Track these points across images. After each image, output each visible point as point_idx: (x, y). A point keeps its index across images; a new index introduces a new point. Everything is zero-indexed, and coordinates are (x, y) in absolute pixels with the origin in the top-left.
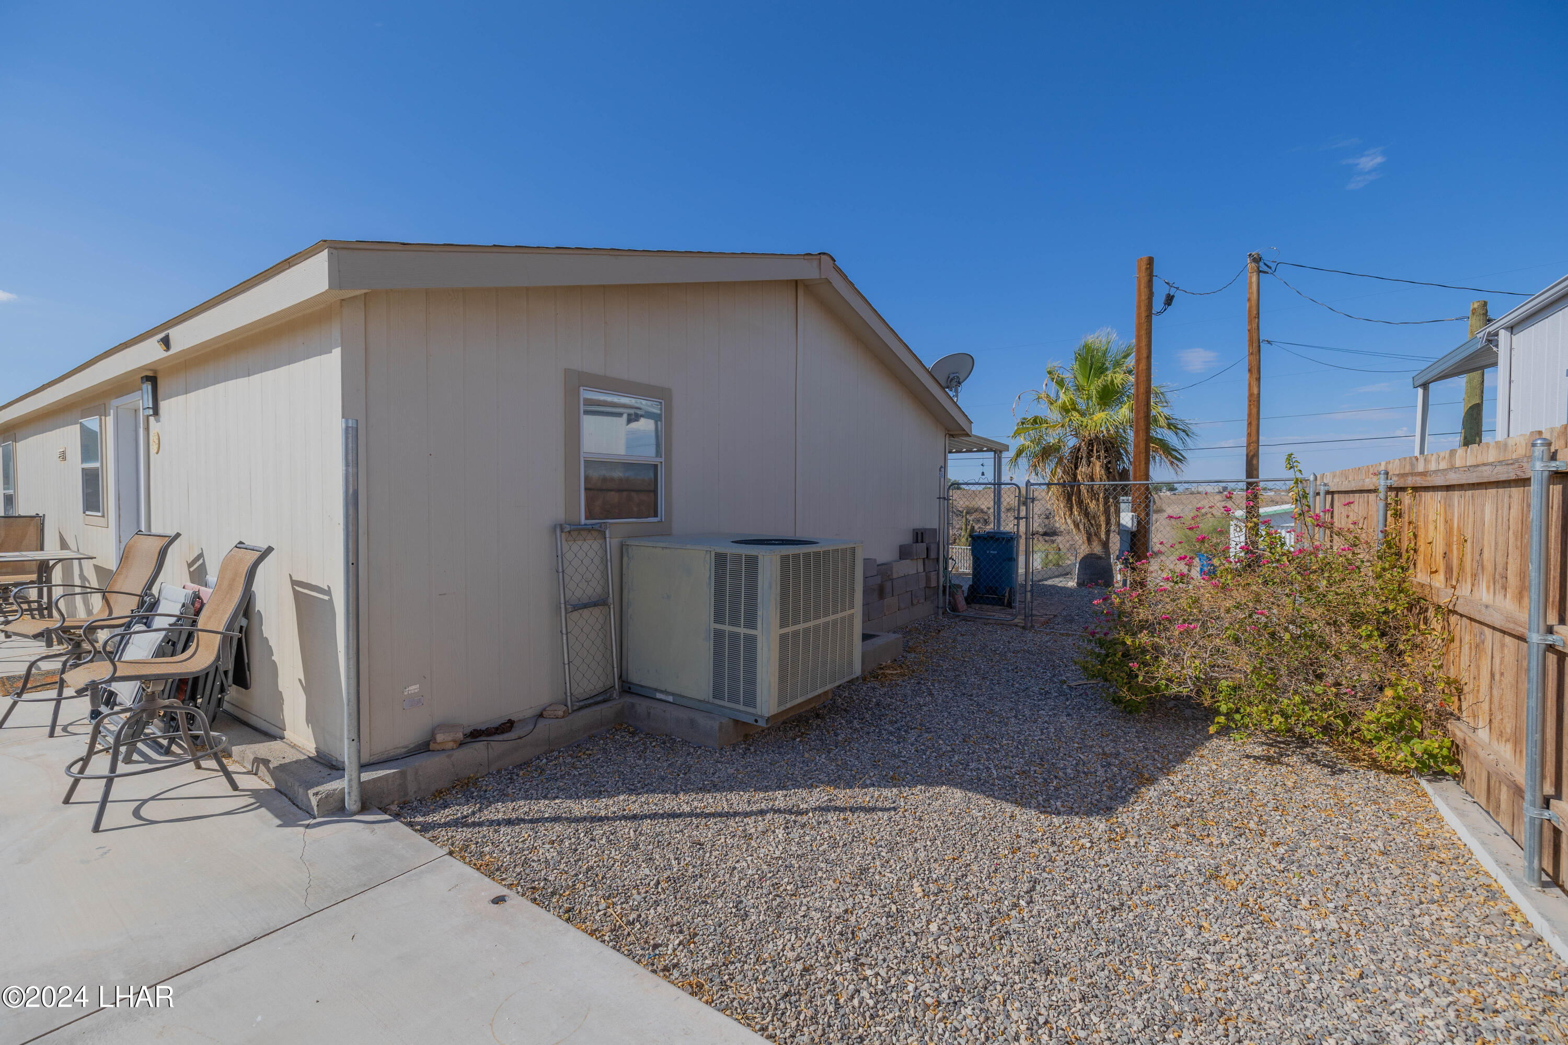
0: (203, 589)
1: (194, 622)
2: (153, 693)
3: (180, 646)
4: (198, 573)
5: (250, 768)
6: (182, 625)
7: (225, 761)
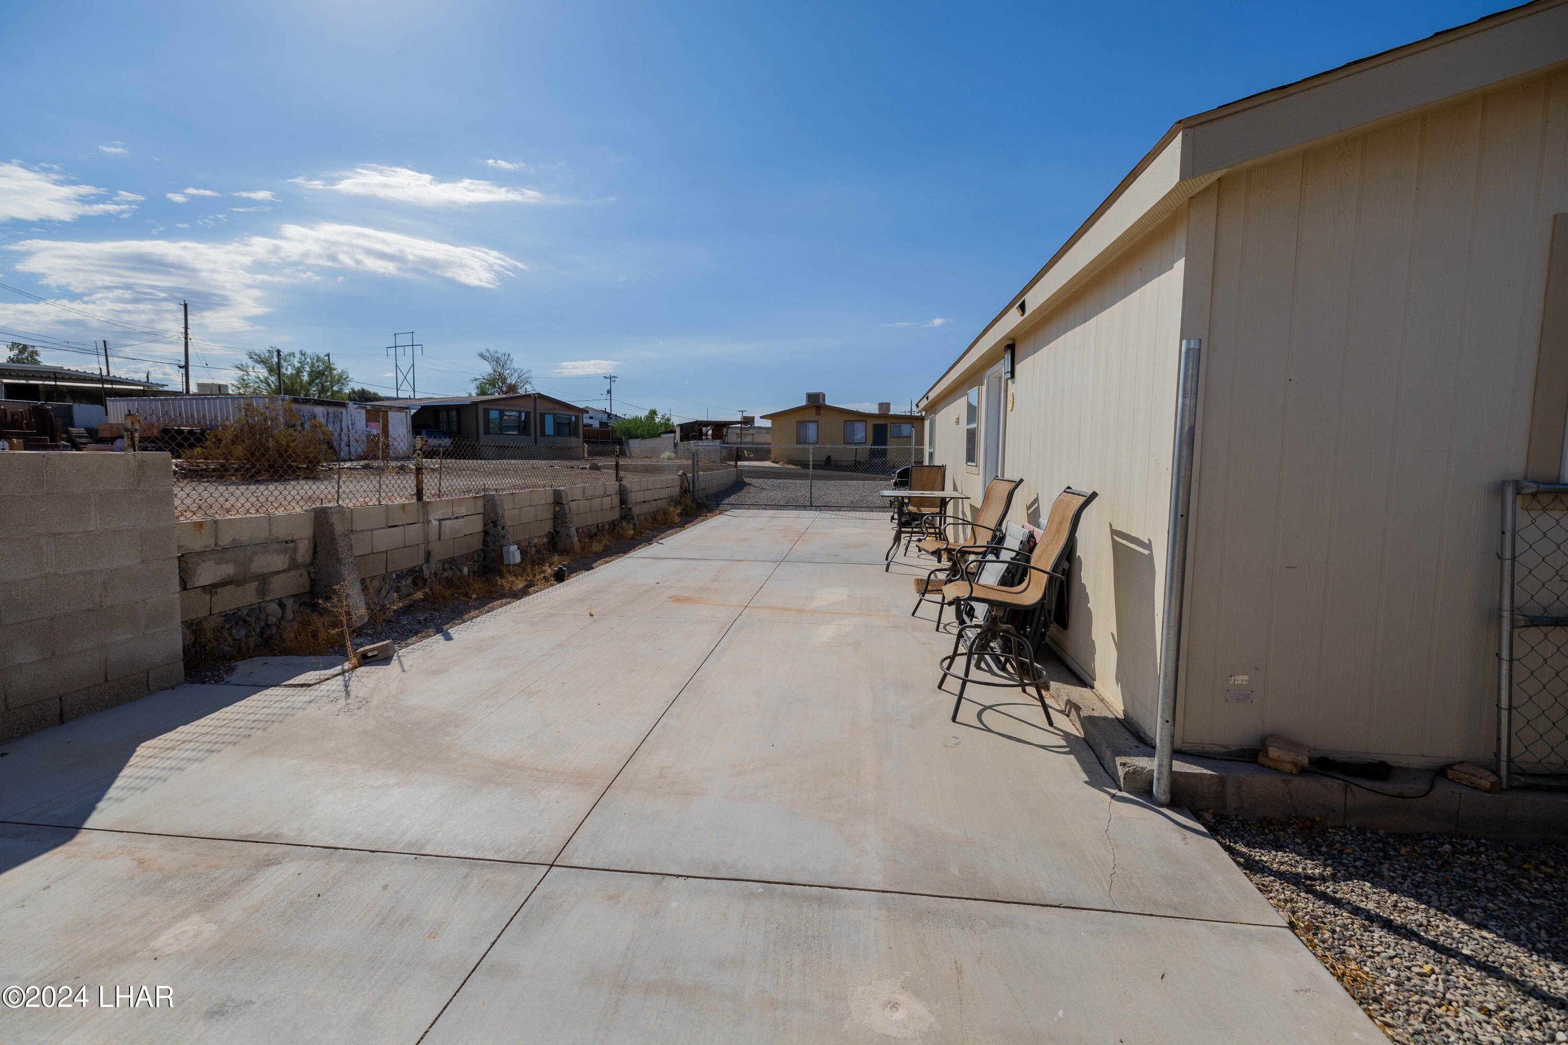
0: (1036, 529)
1: (1028, 560)
2: (996, 616)
3: (1017, 578)
4: (1034, 517)
5: (1064, 707)
6: (1019, 560)
7: (1044, 692)
